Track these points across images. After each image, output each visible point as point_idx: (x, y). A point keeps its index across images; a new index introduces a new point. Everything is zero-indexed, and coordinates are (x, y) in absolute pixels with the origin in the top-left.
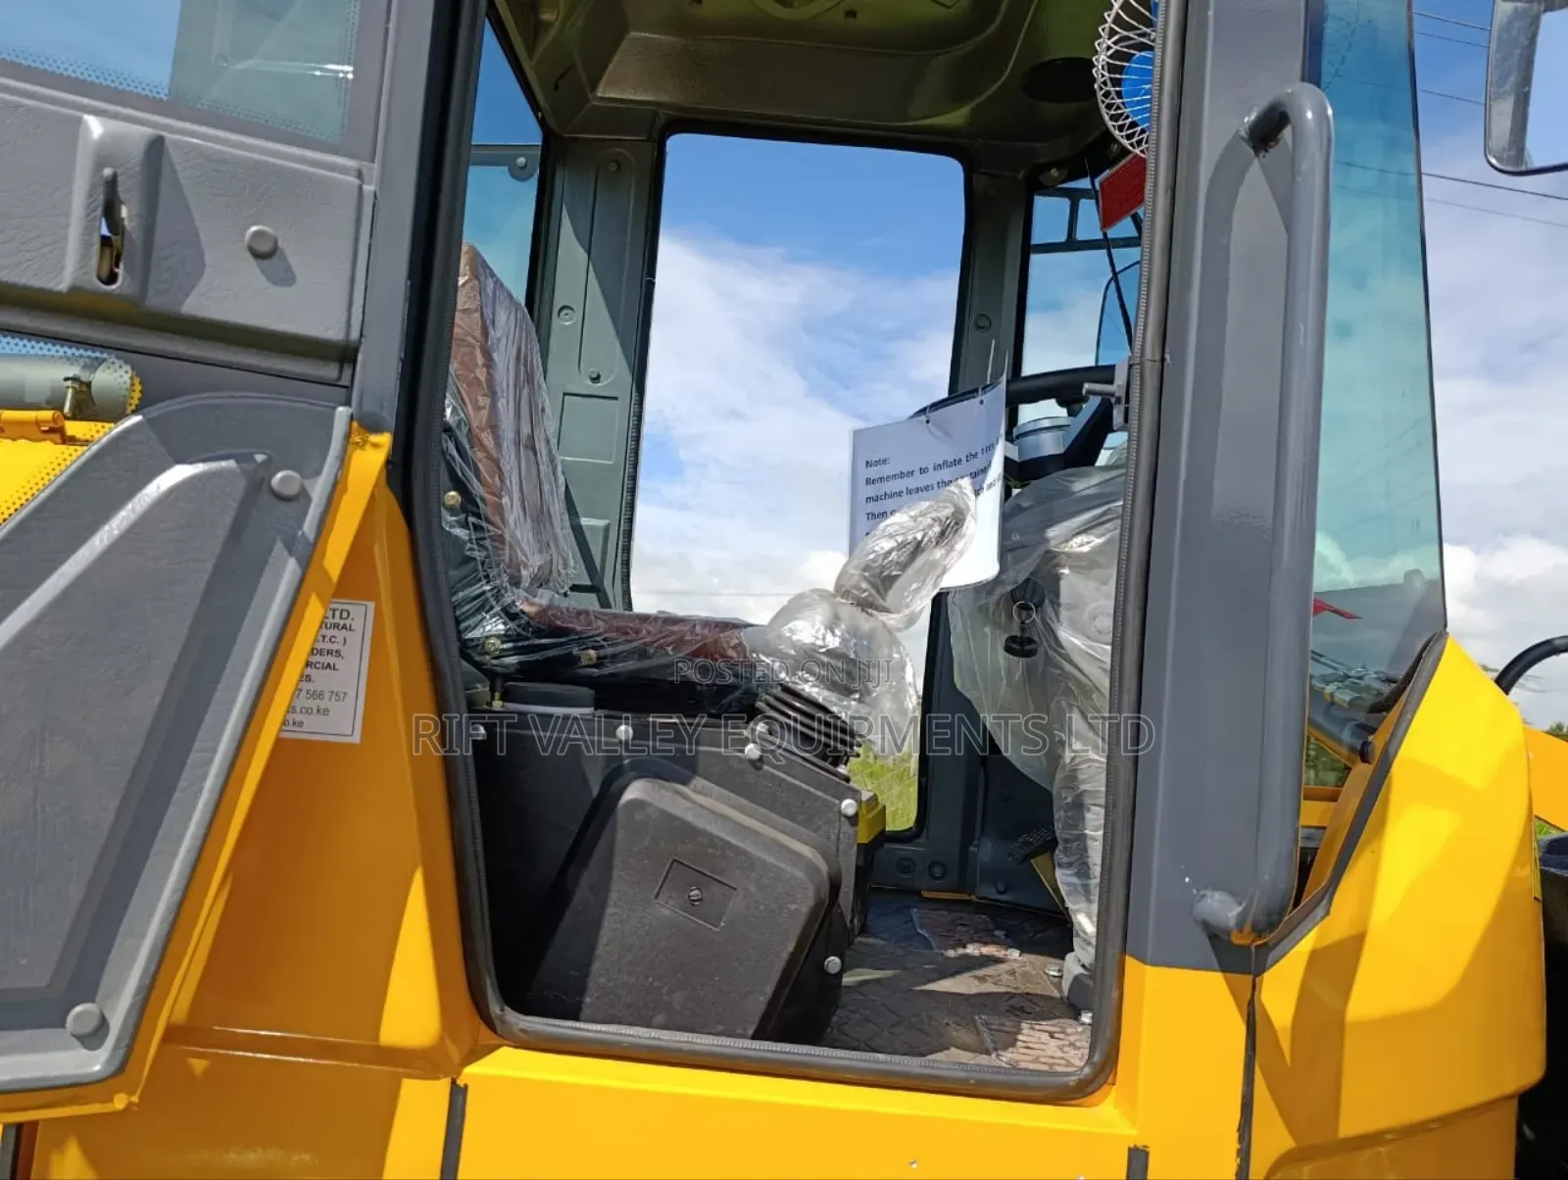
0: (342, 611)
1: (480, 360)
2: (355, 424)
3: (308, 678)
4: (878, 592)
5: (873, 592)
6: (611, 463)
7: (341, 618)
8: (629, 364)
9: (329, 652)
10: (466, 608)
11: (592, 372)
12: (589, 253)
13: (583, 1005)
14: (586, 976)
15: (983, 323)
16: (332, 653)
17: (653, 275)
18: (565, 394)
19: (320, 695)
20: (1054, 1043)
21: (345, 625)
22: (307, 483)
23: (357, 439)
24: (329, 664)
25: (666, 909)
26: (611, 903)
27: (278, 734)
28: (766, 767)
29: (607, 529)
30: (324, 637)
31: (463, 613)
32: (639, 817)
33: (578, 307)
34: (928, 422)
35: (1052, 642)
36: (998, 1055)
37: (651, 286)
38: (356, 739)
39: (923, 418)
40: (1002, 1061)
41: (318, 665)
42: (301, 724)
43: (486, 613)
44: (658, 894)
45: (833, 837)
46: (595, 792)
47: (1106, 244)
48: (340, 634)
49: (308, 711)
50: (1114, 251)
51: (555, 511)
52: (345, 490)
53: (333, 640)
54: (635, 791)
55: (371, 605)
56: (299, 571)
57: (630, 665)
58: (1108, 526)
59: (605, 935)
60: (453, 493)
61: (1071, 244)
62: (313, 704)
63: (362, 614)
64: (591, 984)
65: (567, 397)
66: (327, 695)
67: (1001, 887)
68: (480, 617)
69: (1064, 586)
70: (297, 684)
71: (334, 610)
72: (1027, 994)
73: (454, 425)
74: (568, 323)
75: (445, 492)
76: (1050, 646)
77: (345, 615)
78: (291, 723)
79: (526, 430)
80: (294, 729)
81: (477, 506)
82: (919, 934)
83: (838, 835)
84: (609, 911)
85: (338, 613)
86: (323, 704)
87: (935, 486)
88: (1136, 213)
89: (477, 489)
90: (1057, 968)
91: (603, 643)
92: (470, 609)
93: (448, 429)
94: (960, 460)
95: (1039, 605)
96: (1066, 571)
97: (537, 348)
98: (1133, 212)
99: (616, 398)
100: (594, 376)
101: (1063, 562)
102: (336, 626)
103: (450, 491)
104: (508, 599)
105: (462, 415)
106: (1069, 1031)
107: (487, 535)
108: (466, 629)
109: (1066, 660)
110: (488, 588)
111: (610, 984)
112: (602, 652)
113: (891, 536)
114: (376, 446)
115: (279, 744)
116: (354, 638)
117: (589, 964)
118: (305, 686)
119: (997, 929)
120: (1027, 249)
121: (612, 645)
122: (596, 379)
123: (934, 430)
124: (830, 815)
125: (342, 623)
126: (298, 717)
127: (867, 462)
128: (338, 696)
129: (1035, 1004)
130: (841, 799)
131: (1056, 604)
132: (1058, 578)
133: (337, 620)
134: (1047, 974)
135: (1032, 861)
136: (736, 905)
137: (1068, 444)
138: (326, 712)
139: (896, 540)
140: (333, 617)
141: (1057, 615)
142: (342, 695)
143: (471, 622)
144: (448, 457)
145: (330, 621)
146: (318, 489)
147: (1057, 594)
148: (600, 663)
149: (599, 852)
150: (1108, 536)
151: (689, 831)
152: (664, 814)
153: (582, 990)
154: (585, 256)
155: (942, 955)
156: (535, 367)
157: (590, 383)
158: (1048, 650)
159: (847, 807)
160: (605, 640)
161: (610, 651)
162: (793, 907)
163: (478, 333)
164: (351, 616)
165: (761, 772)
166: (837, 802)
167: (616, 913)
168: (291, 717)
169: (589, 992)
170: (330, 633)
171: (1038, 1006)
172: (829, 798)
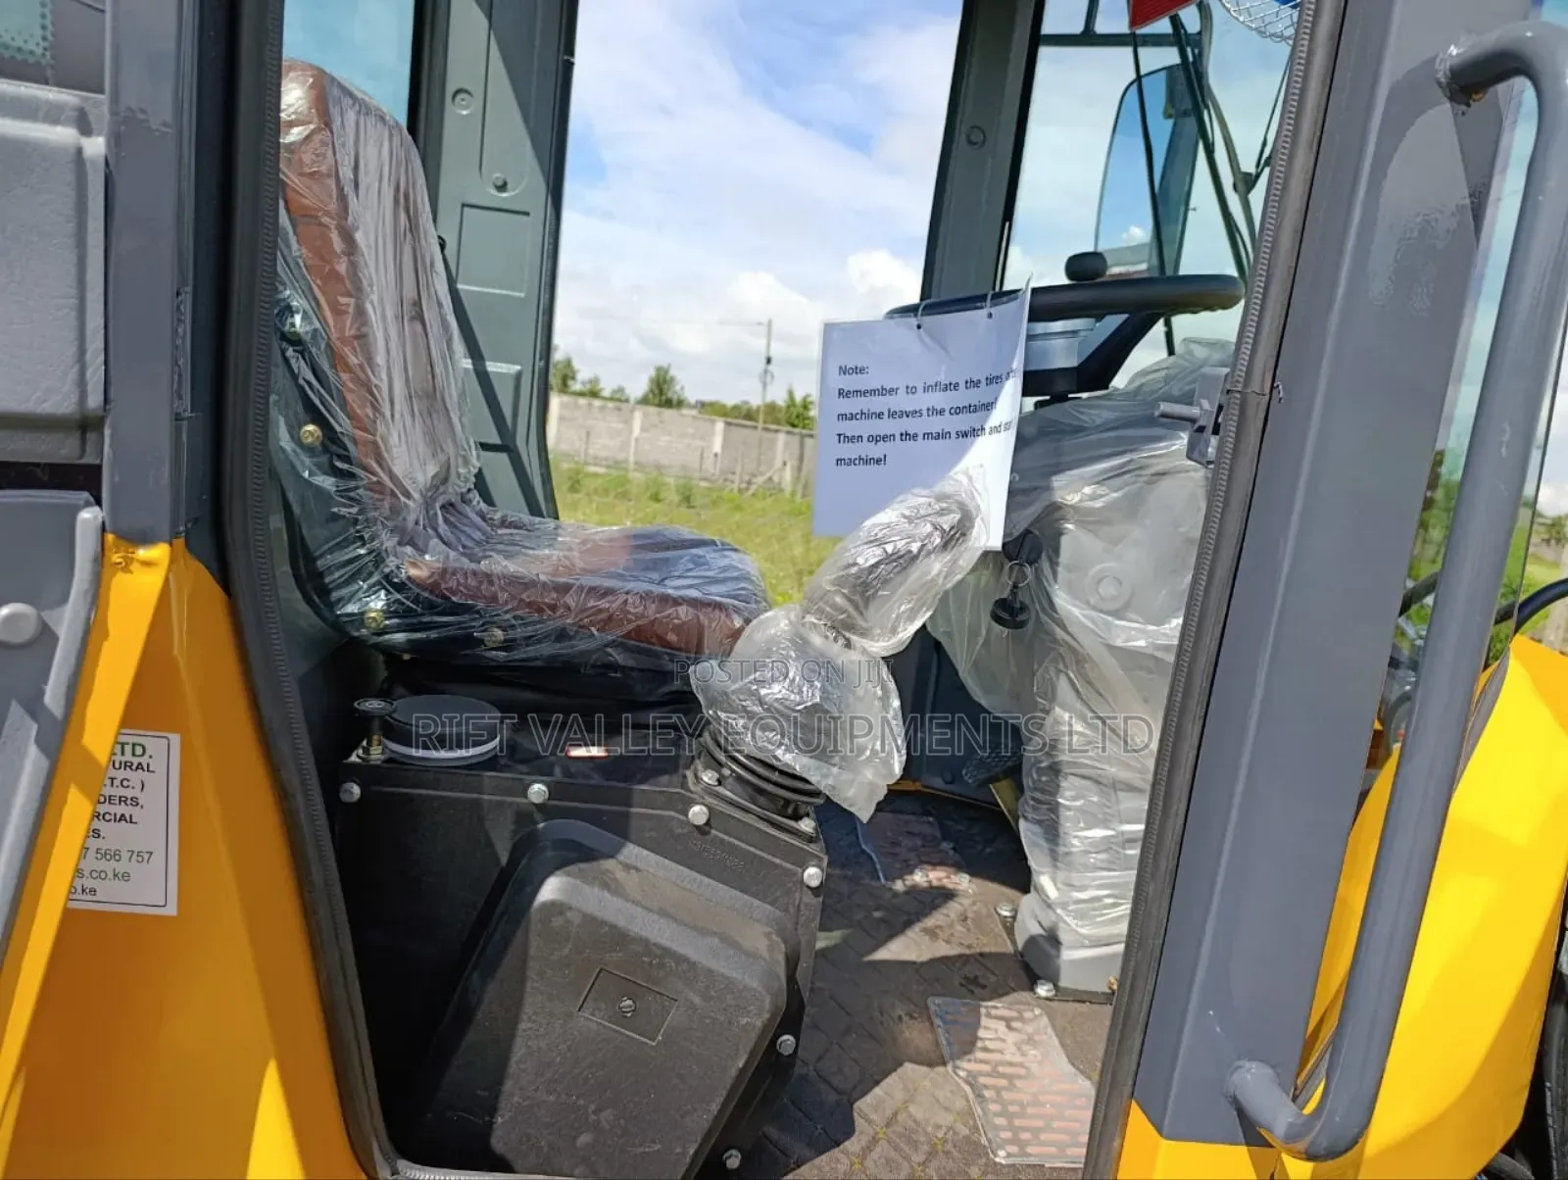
0: (134, 745)
1: (338, 245)
2: (110, 537)
3: (96, 833)
4: (857, 608)
5: (851, 610)
6: (522, 295)
7: (134, 755)
8: (543, 171)
9: (122, 800)
10: (337, 575)
11: (497, 178)
12: (490, 17)
13: (495, 1126)
14: (497, 1097)
15: (977, 137)
16: (125, 802)
17: (572, 53)
18: (464, 205)
19: (116, 855)
20: (1011, 1037)
21: (140, 764)
22: (49, 616)
23: (116, 558)
24: (123, 815)
25: (591, 1021)
26: (525, 1017)
27: (66, 904)
28: (714, 832)
29: (518, 376)
30: (112, 779)
31: (334, 581)
32: (557, 922)
33: (477, 90)
34: (919, 327)
35: (1046, 606)
36: (956, 1067)
37: (568, 67)
38: (171, 910)
39: (913, 321)
40: (958, 1075)
41: (107, 817)
42: (93, 891)
43: (364, 581)
44: (581, 1007)
45: (792, 910)
46: (504, 859)
47: (1133, 41)
48: (135, 777)
49: (101, 875)
50: (1142, 51)
51: (451, 396)
52: (105, 635)
53: (125, 783)
54: (551, 889)
55: (175, 739)
56: (45, 763)
57: (546, 649)
58: (1126, 477)
59: (519, 1051)
60: (311, 427)
61: (1088, 37)
62: (109, 866)
63: (163, 750)
64: (503, 1103)
65: (466, 209)
66: (125, 855)
67: (949, 777)
68: (356, 587)
69: (1065, 541)
70: (84, 841)
71: (123, 745)
72: (981, 955)
73: (307, 338)
74: (465, 112)
75: (300, 428)
76: (1043, 609)
77: (139, 751)
78: (80, 890)
79: (410, 293)
80: (84, 897)
81: (346, 449)
82: (863, 851)
83: (799, 906)
84: (523, 1026)
85: (128, 749)
86: (121, 867)
87: (925, 412)
88: (1177, 15)
89: (342, 424)
90: (1009, 908)
91: (513, 622)
92: (342, 576)
93: (296, 341)
94: (957, 385)
95: (1033, 561)
96: (1070, 526)
97: (421, 180)
98: (1173, 13)
99: (527, 214)
100: (500, 183)
101: (1068, 516)
102: (127, 765)
103: (306, 424)
104: (391, 563)
105: (317, 325)
106: (1028, 1015)
107: (361, 483)
108: (340, 600)
109: (1059, 626)
110: (362, 551)
111: (526, 1103)
112: (511, 634)
113: (878, 542)
114: (147, 564)
115: (70, 918)
116: (155, 782)
117: (500, 1082)
118: (93, 843)
119: (944, 839)
120: (1037, 40)
121: (525, 625)
122: (502, 187)
123: (927, 339)
124: (790, 885)
125: (136, 761)
126: (89, 883)
127: (841, 368)
128: (142, 856)
129: (988, 969)
130: (804, 867)
131: (1054, 564)
132: (1060, 533)
133: (128, 757)
134: (999, 915)
135: (991, 786)
136: (675, 1017)
137: (1084, 358)
138: (126, 877)
139: (884, 549)
140: (123, 754)
141: (1055, 574)
142: (146, 856)
143: (345, 592)
144: (301, 382)
145: (118, 758)
146: (67, 622)
147: (1057, 551)
148: (508, 645)
149: (510, 959)
150: (1126, 489)
151: (619, 938)
152: (590, 920)
153: (493, 1111)
154: (485, 23)
155: (890, 889)
156: (420, 206)
157: (494, 192)
158: (1041, 615)
159: (810, 876)
160: (515, 617)
161: (519, 633)
162: (744, 1021)
163: (333, 206)
164: (148, 753)
165: (707, 837)
166: (800, 870)
167: (530, 1029)
168: (78, 883)
169: (500, 1112)
170: (121, 774)
171: (994, 974)
172: (789, 866)
